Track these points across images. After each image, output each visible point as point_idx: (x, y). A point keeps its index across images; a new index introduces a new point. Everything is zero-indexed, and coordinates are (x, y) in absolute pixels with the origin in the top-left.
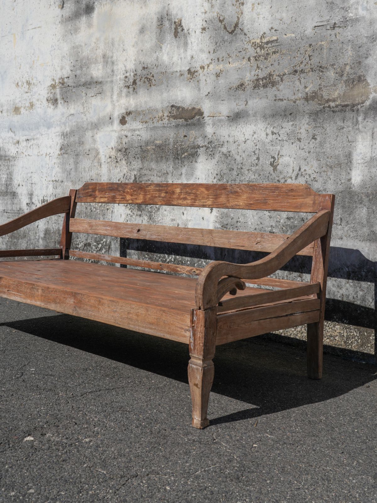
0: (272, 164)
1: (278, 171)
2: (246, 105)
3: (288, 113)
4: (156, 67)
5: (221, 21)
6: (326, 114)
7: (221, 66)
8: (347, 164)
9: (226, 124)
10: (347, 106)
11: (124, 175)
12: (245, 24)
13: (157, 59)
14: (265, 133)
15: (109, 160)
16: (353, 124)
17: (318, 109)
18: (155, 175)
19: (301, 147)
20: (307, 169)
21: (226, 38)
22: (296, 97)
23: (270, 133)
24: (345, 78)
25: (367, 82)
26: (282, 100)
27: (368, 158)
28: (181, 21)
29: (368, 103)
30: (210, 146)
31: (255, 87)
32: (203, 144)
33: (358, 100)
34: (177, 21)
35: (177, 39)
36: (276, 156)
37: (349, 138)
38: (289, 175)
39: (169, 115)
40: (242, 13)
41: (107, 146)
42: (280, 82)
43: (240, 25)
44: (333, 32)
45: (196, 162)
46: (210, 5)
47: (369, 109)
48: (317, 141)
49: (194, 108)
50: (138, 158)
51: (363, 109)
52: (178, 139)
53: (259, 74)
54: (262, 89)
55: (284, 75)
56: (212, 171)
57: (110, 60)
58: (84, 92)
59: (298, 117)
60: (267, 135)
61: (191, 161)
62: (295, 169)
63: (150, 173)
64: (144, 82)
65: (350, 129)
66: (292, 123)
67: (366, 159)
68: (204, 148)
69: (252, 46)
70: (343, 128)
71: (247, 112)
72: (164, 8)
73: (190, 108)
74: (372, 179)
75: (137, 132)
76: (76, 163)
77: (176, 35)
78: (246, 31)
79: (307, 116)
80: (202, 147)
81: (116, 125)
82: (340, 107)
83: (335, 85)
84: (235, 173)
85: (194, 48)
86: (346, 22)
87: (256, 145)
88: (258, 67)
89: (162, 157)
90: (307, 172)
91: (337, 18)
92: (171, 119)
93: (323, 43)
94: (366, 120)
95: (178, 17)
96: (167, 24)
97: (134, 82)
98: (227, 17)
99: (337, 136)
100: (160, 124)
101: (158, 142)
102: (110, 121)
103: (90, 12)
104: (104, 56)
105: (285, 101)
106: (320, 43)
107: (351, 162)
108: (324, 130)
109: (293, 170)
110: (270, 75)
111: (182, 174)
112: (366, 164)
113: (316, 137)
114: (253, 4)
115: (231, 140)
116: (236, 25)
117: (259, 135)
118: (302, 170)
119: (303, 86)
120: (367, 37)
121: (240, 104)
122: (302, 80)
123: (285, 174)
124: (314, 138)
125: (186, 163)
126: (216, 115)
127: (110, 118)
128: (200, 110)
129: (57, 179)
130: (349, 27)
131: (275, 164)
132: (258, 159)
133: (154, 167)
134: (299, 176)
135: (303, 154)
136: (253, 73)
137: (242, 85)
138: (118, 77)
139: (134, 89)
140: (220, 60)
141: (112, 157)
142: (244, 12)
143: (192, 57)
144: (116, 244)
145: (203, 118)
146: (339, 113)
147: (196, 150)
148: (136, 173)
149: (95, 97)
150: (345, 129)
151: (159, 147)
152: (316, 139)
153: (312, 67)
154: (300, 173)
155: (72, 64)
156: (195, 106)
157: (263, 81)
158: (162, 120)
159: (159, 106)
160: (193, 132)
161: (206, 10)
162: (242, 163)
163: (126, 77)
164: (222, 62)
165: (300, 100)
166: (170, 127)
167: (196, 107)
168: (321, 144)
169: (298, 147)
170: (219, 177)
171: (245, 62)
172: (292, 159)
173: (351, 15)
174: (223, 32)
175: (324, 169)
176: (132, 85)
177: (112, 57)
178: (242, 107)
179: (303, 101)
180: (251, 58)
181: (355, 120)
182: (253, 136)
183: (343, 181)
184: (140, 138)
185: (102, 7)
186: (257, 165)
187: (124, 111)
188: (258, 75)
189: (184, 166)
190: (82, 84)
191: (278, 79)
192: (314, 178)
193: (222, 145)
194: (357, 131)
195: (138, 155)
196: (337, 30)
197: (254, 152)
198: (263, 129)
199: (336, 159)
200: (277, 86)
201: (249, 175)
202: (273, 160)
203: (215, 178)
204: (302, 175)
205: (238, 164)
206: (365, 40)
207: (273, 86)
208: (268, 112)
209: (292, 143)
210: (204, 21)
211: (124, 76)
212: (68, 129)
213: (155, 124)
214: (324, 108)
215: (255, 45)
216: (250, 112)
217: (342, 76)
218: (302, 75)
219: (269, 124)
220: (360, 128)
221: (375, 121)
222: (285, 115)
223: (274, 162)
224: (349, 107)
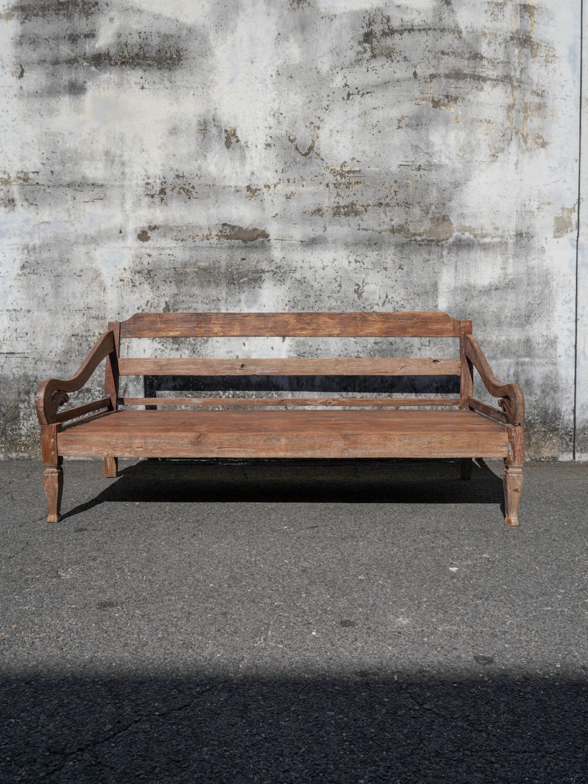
0: (356, 291)
1: (364, 298)
2: (324, 231)
3: (372, 243)
4: (197, 178)
5: (292, 141)
6: (412, 247)
7: (292, 188)
8: (433, 292)
9: (299, 249)
10: (432, 241)
11: (148, 302)
12: (322, 147)
13: (199, 168)
14: (347, 260)
15: (120, 283)
16: (438, 257)
17: (404, 242)
18: (200, 302)
19: (388, 276)
20: (395, 297)
21: (298, 159)
22: (382, 228)
23: (353, 261)
24: (430, 216)
25: (450, 222)
26: (366, 230)
27: (452, 288)
28: (235, 131)
29: (451, 240)
30: (278, 271)
31: (335, 214)
32: (270, 269)
33: (442, 237)
34: (229, 129)
35: (230, 150)
36: (361, 284)
37: (435, 269)
38: (376, 302)
39: (220, 234)
40: (318, 137)
41: (115, 266)
42: (364, 213)
43: (315, 149)
44: (418, 173)
45: (260, 287)
46: (276, 122)
47: (453, 245)
48: (404, 271)
49: (255, 230)
50: (171, 282)
51: (447, 245)
52: (234, 262)
53: (340, 202)
54: (344, 217)
55: (368, 206)
56: (283, 297)
57: (117, 159)
58: (69, 195)
59: (383, 248)
60: (350, 262)
61: (253, 286)
62: (381, 296)
63: (191, 299)
64: (179, 193)
65: (436, 261)
66: (377, 253)
68: (271, 274)
69: (330, 172)
70: (429, 260)
71: (325, 239)
72: (209, 111)
73: (250, 229)
74: (456, 305)
75: (168, 251)
76: (57, 288)
77: (228, 144)
78: (322, 155)
79: (392, 247)
80: (268, 272)
81: (132, 241)
82: (425, 241)
83: (421, 222)
84: (312, 300)
85: (256, 163)
86: (430, 166)
87: (338, 272)
88: (338, 195)
89: (209, 281)
90: (394, 299)
91: (422, 162)
92: (222, 239)
93: (408, 181)
94: (450, 255)
95: (230, 126)
96: (214, 131)
97: (163, 191)
98: (299, 138)
99: (423, 267)
100: (206, 243)
101: (202, 264)
102: (121, 235)
103: (79, 93)
104: (107, 153)
105: (369, 231)
106: (406, 181)
107: (437, 291)
108: (410, 261)
109: (380, 298)
110: (352, 204)
111: (240, 301)
112: (451, 293)
113: (402, 267)
114: (331, 131)
115: (306, 265)
116: (311, 148)
117: (340, 263)
118: (389, 297)
119: (389, 219)
120: (450, 183)
121: (317, 229)
122: (388, 213)
123: (371, 301)
124: (400, 268)
125: (245, 289)
126: (286, 239)
127: (121, 232)
128: (264, 231)
129: (18, 308)
130: (434, 172)
131: (359, 291)
132: (340, 286)
133: (196, 292)
134: (386, 303)
135: (389, 282)
136: (332, 200)
137: (319, 210)
138: (134, 182)
139: (162, 199)
140: (291, 181)
141: (126, 280)
142: (320, 136)
143: (253, 173)
144: (137, 386)
145: (269, 241)
146: (425, 247)
147: (259, 275)
148: (167, 299)
149: (91, 203)
150: (430, 262)
151: (205, 269)
152: (402, 269)
153: (398, 202)
154: (387, 300)
155: (45, 156)
156: (257, 227)
157: (344, 209)
158: (208, 239)
159: (203, 222)
160: (255, 255)
161: (272, 125)
162: (321, 290)
163: (148, 184)
164: (294, 184)
165: (385, 231)
166: (221, 248)
167: (259, 229)
168: (408, 274)
169: (384, 276)
170: (292, 304)
171: (322, 187)
172: (378, 286)
173: (435, 160)
174: (294, 153)
175: (412, 296)
176: (159, 194)
177: (121, 156)
178: (319, 232)
179: (389, 233)
180: (330, 184)
181: (440, 254)
182: (333, 263)
183: (430, 308)
184: (172, 258)
185: (101, 90)
186: (339, 292)
187: (146, 225)
188: (338, 203)
189: (244, 292)
190: (65, 184)
191: (361, 209)
192: (402, 305)
193: (295, 270)
194: (442, 264)
195: (170, 279)
196: (422, 172)
197: (335, 279)
198: (345, 257)
199: (423, 287)
200: (361, 216)
201: (330, 302)
202: (357, 287)
203: (286, 305)
204: (389, 302)
205: (316, 291)
206: (448, 185)
207: (356, 215)
208: (350, 240)
209: (378, 272)
210: (269, 136)
211: (144, 182)
212: (37, 242)
213: (198, 243)
214: (410, 241)
215: (333, 172)
216: (329, 239)
217: (428, 213)
218: (387, 209)
219: (351, 252)
220: (445, 261)
221: (458, 256)
222: (369, 245)
223: (358, 289)
224: (435, 242)
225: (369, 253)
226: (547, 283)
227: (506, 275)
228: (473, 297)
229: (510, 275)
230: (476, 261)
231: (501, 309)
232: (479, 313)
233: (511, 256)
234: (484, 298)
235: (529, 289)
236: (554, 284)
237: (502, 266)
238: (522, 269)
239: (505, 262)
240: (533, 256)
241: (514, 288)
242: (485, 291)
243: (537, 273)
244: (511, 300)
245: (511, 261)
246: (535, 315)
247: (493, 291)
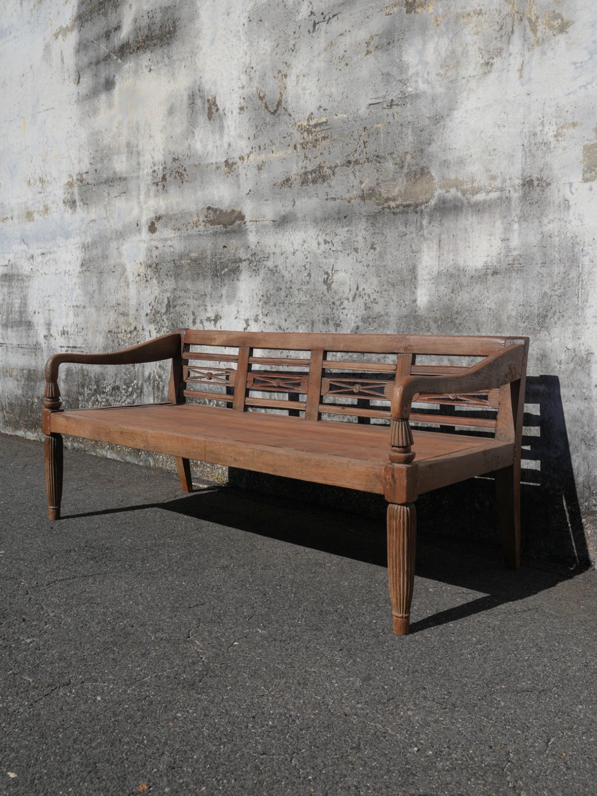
0: (325, 282)
1: (333, 291)
2: (293, 206)
3: (342, 216)
4: (188, 158)
5: (261, 98)
6: (386, 217)
7: (263, 157)
8: (411, 280)
9: (272, 230)
10: (409, 206)
11: (156, 297)
12: (289, 102)
13: (189, 148)
14: (317, 241)
15: (138, 278)
16: (417, 229)
17: (377, 211)
18: (191, 298)
19: (359, 260)
20: (366, 288)
21: (268, 119)
22: (351, 195)
23: (322, 242)
24: (405, 170)
25: (431, 176)
26: (334, 199)
27: (435, 273)
28: (215, 98)
29: (433, 202)
30: (253, 259)
31: (303, 183)
32: (246, 257)
33: (422, 198)
34: (210, 98)
35: (212, 121)
36: (330, 272)
37: (413, 247)
38: (345, 296)
39: (206, 219)
40: (285, 88)
41: (135, 261)
42: (332, 177)
43: (283, 103)
44: (390, 112)
45: (238, 280)
46: (248, 78)
47: (435, 209)
48: (377, 252)
49: (233, 211)
50: (171, 276)
51: (428, 210)
52: (217, 251)
53: (307, 167)
54: (311, 185)
55: (336, 167)
56: (257, 291)
57: (134, 149)
58: (106, 192)
59: (353, 221)
60: (319, 244)
61: (232, 278)
62: (352, 288)
63: (185, 294)
64: (175, 178)
65: (414, 235)
66: (346, 229)
67: (433, 273)
68: (247, 262)
69: (298, 130)
70: (406, 234)
71: (295, 215)
72: (195, 81)
73: (229, 211)
74: (440, 299)
75: (169, 243)
76: (100, 283)
77: (210, 116)
78: (290, 111)
79: (364, 220)
80: (245, 260)
81: (145, 234)
82: (401, 207)
83: (395, 180)
84: (283, 294)
85: (231, 133)
86: (405, 99)
87: (307, 258)
88: (305, 157)
89: (198, 274)
90: (366, 292)
91: (395, 94)
92: (208, 225)
93: (379, 126)
94: (432, 224)
95: (211, 93)
96: (199, 102)
97: (164, 178)
98: (269, 93)
99: (399, 245)
100: (194, 231)
101: (193, 255)
102: (138, 228)
103: (110, 89)
104: (128, 145)
105: (338, 200)
106: (376, 125)
107: (416, 279)
108: (384, 237)
109: (350, 290)
110: (320, 167)
111: (222, 296)
112: (433, 281)
113: (374, 246)
114: (298, 77)
115: (278, 251)
116: (279, 103)
117: (309, 245)
118: (360, 289)
119: (359, 181)
120: (429, 118)
121: (286, 205)
122: (357, 173)
123: (341, 295)
124: (373, 248)
125: (226, 282)
126: (259, 219)
127: (138, 225)
128: (240, 212)
129: (78, 304)
130: (409, 105)
131: (329, 282)
132: (309, 275)
133: (189, 287)
134: (357, 297)
135: (361, 268)
136: (300, 164)
137: (288, 180)
138: (146, 171)
139: (164, 186)
140: (262, 148)
141: (142, 274)
142: (287, 86)
143: (230, 145)
144: (149, 387)
145: (245, 223)
146: (401, 216)
147: (237, 265)
148: (169, 295)
149: (119, 197)
150: (407, 236)
151: (196, 261)
152: (374, 249)
153: (368, 156)
154: (358, 293)
155: (92, 156)
156: (234, 208)
157: (312, 174)
158: (197, 227)
159: (193, 208)
160: (234, 241)
161: (244, 84)
162: (291, 281)
163: (154, 171)
164: (264, 151)
165: (355, 199)
166: (207, 235)
167: (236, 210)
168: (381, 256)
169: (355, 260)
170: (265, 299)
171: (290, 150)
172: (349, 274)
173: (410, 89)
174: (264, 112)
175: (385, 287)
176: (161, 182)
177: (137, 146)
178: (289, 208)
179: (359, 200)
180: (298, 146)
181: (419, 224)
182: (303, 245)
183: (407, 303)
184: (172, 250)
185: (124, 81)
186: (308, 282)
187: (153, 215)
188: (306, 168)
189: (225, 285)
190: (103, 181)
191: (329, 172)
192: (375, 299)
193: (268, 258)
194: (422, 239)
195: (171, 272)
196: (395, 109)
197: (305, 266)
198: (314, 237)
199: (398, 274)
200: (329, 181)
201: (300, 296)
202: (326, 276)
203: (260, 301)
204: (360, 295)
205: (286, 283)
206: (427, 122)
207: (324, 181)
208: (319, 214)
209: (348, 254)
210: (242, 98)
211: (152, 170)
212: (89, 240)
213: (190, 232)
214: (383, 209)
215: (301, 129)
216: (299, 215)
217: (402, 167)
218: (357, 167)
219: (321, 230)
220: (425, 234)
221: (442, 225)
222: (339, 218)
223: (327, 278)
224: (412, 208)
226: (574, 261)
227: (508, 250)
228: (461, 286)
229: (515, 249)
230: (466, 230)
231: (502, 304)
232: (470, 311)
233: (516, 219)
234: (477, 289)
235: (544, 271)
236: (586, 260)
237: (503, 237)
238: (533, 238)
239: (508, 229)
240: (551, 217)
241: (520, 270)
242: (479, 277)
243: (557, 243)
244: (517, 290)
245: (516, 226)
246: (554, 314)
247: (489, 277)
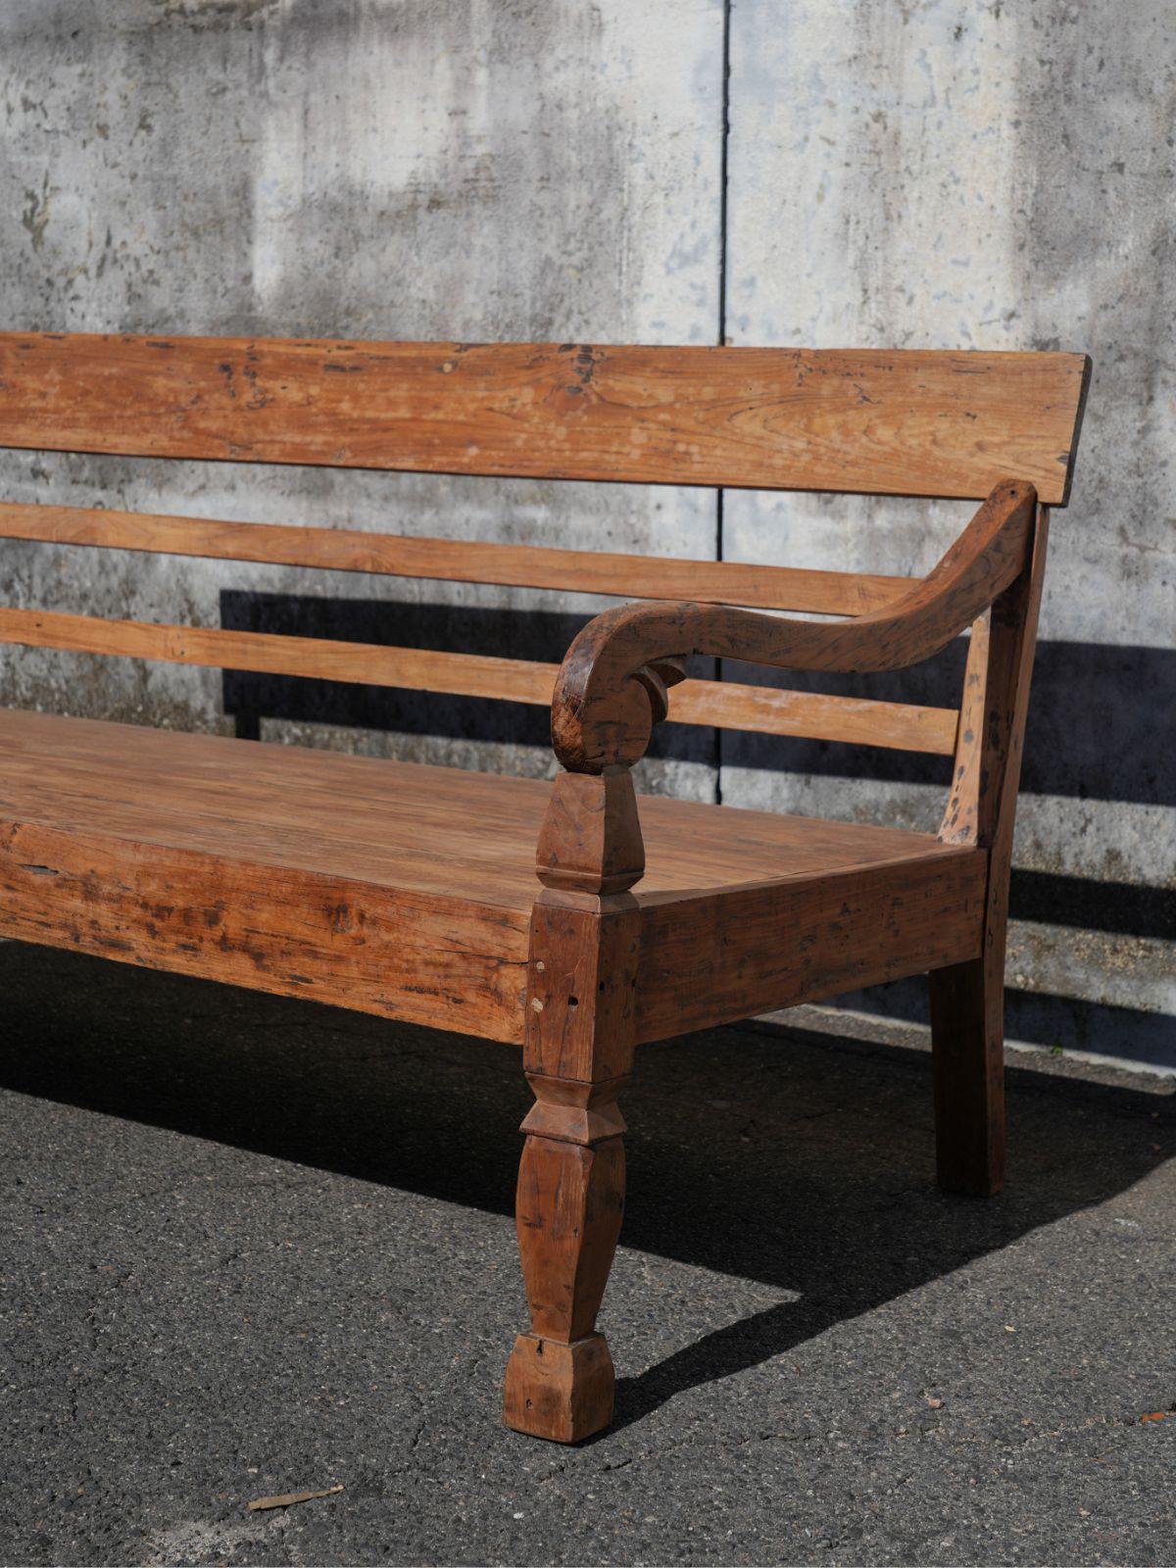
225: (60, 73)
